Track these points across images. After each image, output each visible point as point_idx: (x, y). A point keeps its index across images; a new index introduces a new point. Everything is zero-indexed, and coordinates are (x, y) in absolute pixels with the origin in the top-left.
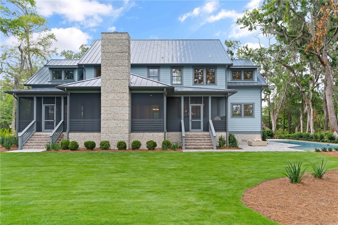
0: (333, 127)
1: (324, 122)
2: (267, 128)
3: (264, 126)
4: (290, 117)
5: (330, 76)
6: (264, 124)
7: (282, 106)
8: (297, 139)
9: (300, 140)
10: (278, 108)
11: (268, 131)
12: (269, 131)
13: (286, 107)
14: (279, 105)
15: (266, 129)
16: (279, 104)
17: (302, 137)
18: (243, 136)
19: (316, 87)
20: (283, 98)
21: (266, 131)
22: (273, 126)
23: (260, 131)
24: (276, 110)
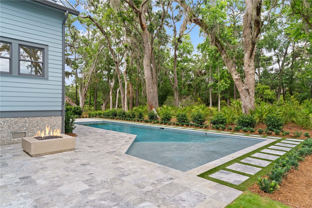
0: (151, 103)
1: (130, 99)
2: (74, 104)
3: (71, 101)
4: (96, 93)
5: (149, 44)
6: (71, 100)
7: (91, 79)
8: (111, 118)
9: (116, 119)
10: (87, 81)
11: (75, 108)
12: (77, 108)
13: (95, 80)
14: (88, 78)
15: (73, 106)
16: (88, 76)
17: (115, 115)
18: (16, 123)
19: (120, 65)
20: (92, 70)
21: (73, 108)
22: (81, 102)
23: (60, 109)
24: (84, 84)
